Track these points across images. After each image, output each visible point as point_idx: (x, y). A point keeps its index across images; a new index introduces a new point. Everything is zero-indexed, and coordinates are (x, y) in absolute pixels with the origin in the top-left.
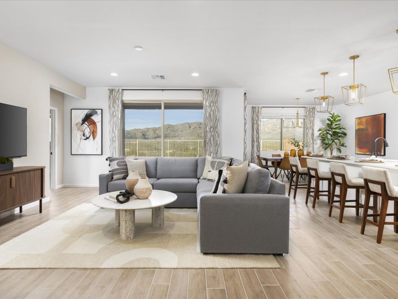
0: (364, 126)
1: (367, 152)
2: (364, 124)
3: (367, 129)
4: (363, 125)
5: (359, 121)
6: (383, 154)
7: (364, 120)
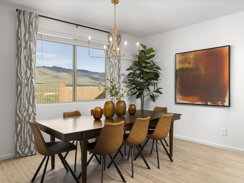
0: (192, 64)
1: (198, 101)
2: (192, 61)
3: (197, 69)
4: (189, 63)
5: (183, 57)
6: (227, 104)
7: (192, 56)
